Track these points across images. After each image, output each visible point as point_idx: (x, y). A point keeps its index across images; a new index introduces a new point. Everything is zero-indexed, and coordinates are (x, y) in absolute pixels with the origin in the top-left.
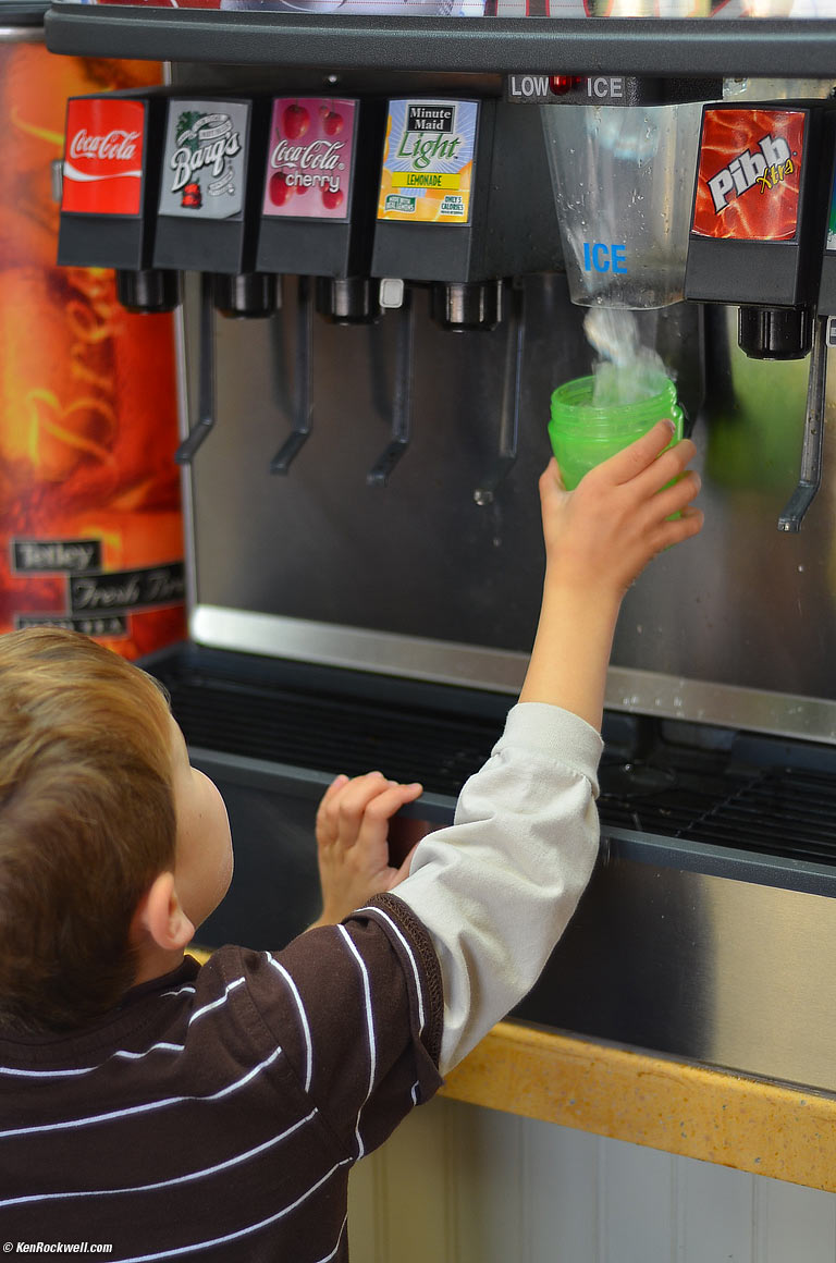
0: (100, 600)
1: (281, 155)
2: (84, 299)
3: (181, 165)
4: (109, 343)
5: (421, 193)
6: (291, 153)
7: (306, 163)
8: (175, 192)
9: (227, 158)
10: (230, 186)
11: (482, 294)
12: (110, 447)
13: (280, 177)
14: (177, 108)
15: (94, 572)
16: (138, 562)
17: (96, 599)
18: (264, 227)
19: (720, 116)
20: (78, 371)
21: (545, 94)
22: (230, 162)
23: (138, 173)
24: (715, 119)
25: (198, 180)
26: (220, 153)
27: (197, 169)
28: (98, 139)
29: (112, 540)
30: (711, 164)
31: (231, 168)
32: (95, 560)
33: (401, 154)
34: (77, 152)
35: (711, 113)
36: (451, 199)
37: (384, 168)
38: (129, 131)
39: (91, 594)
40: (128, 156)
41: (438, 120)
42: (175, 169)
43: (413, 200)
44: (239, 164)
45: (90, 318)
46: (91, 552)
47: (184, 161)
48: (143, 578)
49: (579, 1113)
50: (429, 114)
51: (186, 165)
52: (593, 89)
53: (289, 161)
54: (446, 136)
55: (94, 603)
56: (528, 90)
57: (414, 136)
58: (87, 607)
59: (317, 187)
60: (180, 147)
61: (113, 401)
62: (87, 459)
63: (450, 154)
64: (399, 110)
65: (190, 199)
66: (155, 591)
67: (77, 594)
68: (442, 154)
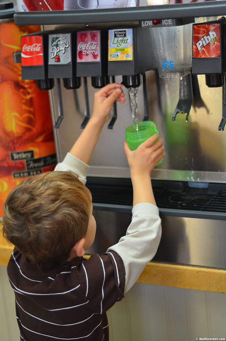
0: (34, 166)
1: (81, 46)
2: (24, 88)
3: (53, 51)
4: (31, 99)
5: (119, 53)
6: (83, 46)
7: (88, 48)
8: (53, 58)
9: (66, 49)
10: (67, 55)
11: (137, 78)
12: (34, 126)
13: (81, 52)
14: (51, 37)
15: (32, 159)
16: (43, 155)
17: (33, 166)
18: (78, 65)
19: (197, 27)
20: (24, 107)
21: (151, 25)
22: (67, 49)
23: (42, 54)
24: (196, 28)
25: (59, 55)
26: (64, 47)
27: (58, 52)
28: (30, 46)
29: (36, 150)
30: (196, 39)
31: (67, 51)
32: (32, 156)
33: (113, 44)
34: (24, 50)
35: (195, 26)
36: (128, 54)
37: (109, 48)
38: (38, 44)
39: (32, 165)
40: (39, 50)
41: (122, 34)
42: (52, 52)
43: (118, 55)
44: (69, 50)
45: (26, 93)
46: (31, 154)
47: (54, 50)
48: (44, 159)
49: (182, 284)
50: (120, 33)
51: (55, 51)
52: (164, 23)
53: (83, 48)
54: (125, 38)
55: (33, 167)
56: (147, 24)
57: (116, 39)
58: (31, 168)
59: (91, 54)
60: (53, 47)
61: (33, 114)
62: (28, 130)
63: (126, 43)
64: (111, 33)
65: (56, 60)
66: (48, 162)
67: (28, 165)
68: (124, 43)
